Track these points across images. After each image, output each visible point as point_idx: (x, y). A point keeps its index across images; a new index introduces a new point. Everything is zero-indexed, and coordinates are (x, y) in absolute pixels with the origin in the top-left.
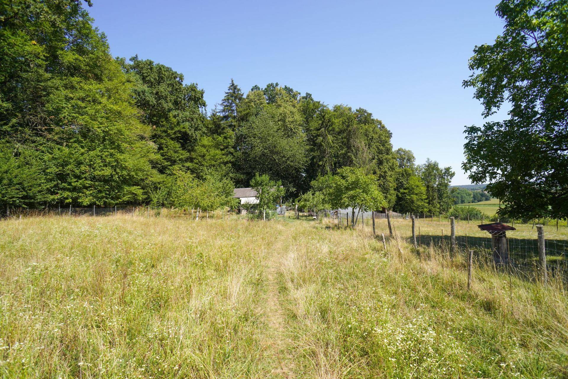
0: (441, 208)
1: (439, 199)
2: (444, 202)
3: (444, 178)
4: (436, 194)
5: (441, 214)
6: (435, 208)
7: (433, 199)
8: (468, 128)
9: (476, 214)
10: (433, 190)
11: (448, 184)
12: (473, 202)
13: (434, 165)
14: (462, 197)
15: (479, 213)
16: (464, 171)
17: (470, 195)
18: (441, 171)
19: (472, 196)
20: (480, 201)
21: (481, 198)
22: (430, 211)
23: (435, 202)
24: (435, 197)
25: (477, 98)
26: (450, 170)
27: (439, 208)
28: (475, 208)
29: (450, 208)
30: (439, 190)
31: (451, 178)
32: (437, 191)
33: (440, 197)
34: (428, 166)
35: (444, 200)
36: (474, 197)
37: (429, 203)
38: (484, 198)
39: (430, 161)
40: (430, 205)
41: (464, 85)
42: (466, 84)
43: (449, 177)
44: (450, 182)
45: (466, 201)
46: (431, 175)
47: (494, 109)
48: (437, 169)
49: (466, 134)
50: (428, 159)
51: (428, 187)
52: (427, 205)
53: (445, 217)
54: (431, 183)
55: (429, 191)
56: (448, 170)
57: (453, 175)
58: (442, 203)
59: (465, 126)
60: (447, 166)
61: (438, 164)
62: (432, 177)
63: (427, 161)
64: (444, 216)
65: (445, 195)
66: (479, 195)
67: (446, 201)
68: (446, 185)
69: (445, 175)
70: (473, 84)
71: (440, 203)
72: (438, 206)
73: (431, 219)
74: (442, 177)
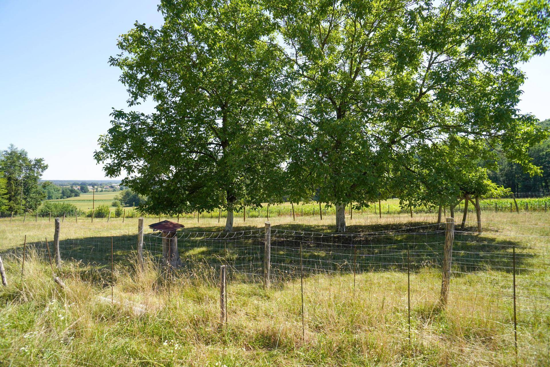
0: (27, 204)
1: (25, 194)
2: (31, 198)
3: (34, 171)
4: (21, 189)
5: (27, 211)
6: (19, 205)
7: (16, 194)
8: (116, 111)
9: (72, 211)
10: (16, 183)
11: (38, 178)
12: (61, 198)
13: (21, 154)
14: (49, 193)
15: (74, 209)
16: (96, 161)
17: (59, 190)
18: (30, 162)
19: (61, 192)
20: (70, 197)
21: (70, 194)
22: (11, 209)
23: (19, 197)
24: (19, 192)
25: (123, 82)
26: (42, 162)
27: (24, 205)
28: (71, 204)
29: (40, 205)
30: (25, 184)
31: (42, 172)
32: (22, 184)
33: (27, 191)
34: (11, 154)
35: (31, 195)
36: (63, 193)
37: (10, 199)
38: (73, 194)
39: (15, 147)
40: (12, 202)
41: (110, 62)
42: (113, 61)
43: (40, 170)
44: (41, 175)
45: (53, 197)
46: (15, 166)
47: (140, 100)
48: (25, 159)
49: (112, 118)
50: (12, 145)
51: (9, 179)
52: (7, 201)
53: (32, 216)
54: (14, 175)
55: (11, 184)
56: (39, 162)
57: (45, 168)
58: (28, 200)
59: (113, 108)
60: (38, 158)
61: (26, 153)
62: (16, 168)
63: (9, 148)
64: (31, 214)
65: (34, 190)
66: (68, 191)
67: (35, 197)
68: (35, 179)
69: (35, 167)
70: (121, 65)
71: (25, 199)
72: (24, 202)
73: (9, 219)
74: (31, 169)
